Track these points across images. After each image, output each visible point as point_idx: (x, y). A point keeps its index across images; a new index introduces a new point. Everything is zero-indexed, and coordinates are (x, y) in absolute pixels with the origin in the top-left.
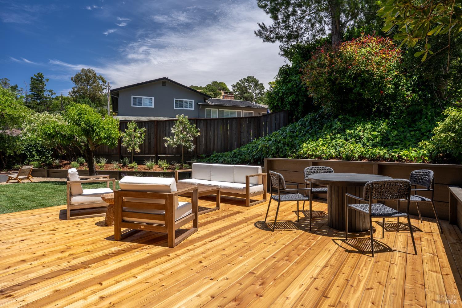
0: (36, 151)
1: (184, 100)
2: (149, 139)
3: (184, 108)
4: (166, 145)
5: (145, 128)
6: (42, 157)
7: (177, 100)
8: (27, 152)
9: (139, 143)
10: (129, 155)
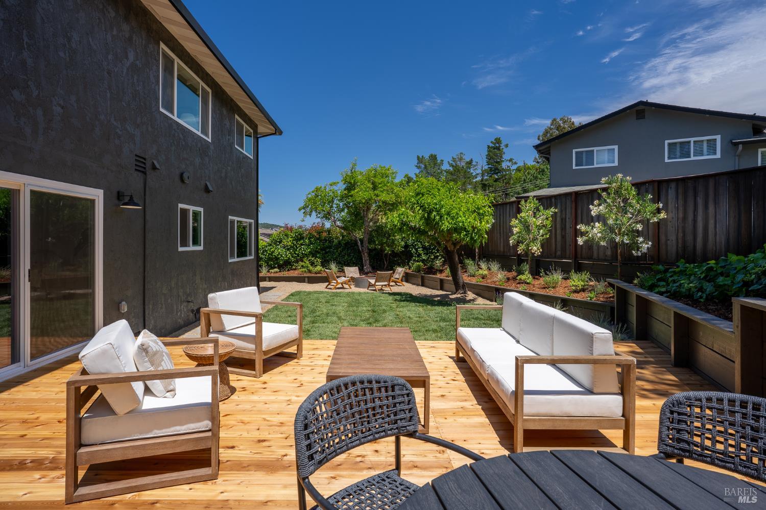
0: (422, 247)
1: (692, 140)
2: (562, 229)
3: (693, 158)
4: (580, 241)
5: (556, 208)
6: (430, 256)
7: (675, 143)
8: (412, 250)
9: (542, 236)
10: (520, 260)
